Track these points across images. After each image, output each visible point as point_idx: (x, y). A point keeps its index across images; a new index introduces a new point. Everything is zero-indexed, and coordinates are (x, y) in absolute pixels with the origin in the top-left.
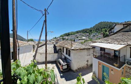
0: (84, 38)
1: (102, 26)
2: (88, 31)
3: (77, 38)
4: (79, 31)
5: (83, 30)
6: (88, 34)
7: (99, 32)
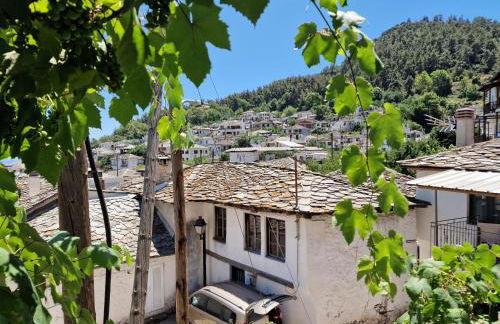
0: (287, 143)
1: (412, 56)
2: (308, 95)
3: (243, 143)
4: (246, 96)
5: (273, 87)
6: (308, 116)
7: (392, 95)
